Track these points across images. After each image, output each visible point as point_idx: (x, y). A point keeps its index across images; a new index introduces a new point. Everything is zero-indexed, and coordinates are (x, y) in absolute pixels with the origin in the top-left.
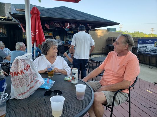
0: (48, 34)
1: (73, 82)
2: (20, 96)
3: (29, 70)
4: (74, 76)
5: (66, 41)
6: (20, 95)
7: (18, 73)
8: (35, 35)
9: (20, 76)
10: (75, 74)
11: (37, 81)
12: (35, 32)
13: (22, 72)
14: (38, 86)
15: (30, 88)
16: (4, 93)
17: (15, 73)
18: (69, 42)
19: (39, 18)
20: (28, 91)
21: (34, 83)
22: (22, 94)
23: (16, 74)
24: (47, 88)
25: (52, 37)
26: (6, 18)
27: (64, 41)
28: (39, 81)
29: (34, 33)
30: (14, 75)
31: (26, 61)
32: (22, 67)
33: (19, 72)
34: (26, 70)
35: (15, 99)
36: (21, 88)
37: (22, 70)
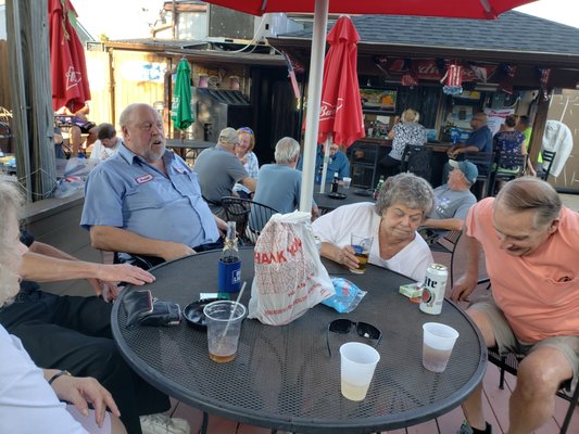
0: (381, 102)
1: (424, 307)
2: (269, 316)
3: (298, 255)
4: (430, 288)
5: (442, 128)
6: (270, 313)
7: (272, 256)
8: (333, 115)
9: (275, 265)
10: (434, 284)
11: (315, 286)
12: (334, 102)
13: (281, 256)
14: (317, 298)
15: (296, 302)
16: (237, 303)
17: (265, 255)
18: (453, 134)
19: (352, 57)
20: (290, 307)
21: (307, 288)
22: (275, 312)
23: (266, 259)
24: (341, 308)
25: (392, 109)
26: (254, 43)
27: (436, 132)
28: (319, 285)
29: (329, 108)
30: (264, 261)
31: (294, 229)
32: (282, 244)
33: (275, 255)
34: (292, 251)
35: (257, 319)
36: (273, 297)
37: (282, 252)
